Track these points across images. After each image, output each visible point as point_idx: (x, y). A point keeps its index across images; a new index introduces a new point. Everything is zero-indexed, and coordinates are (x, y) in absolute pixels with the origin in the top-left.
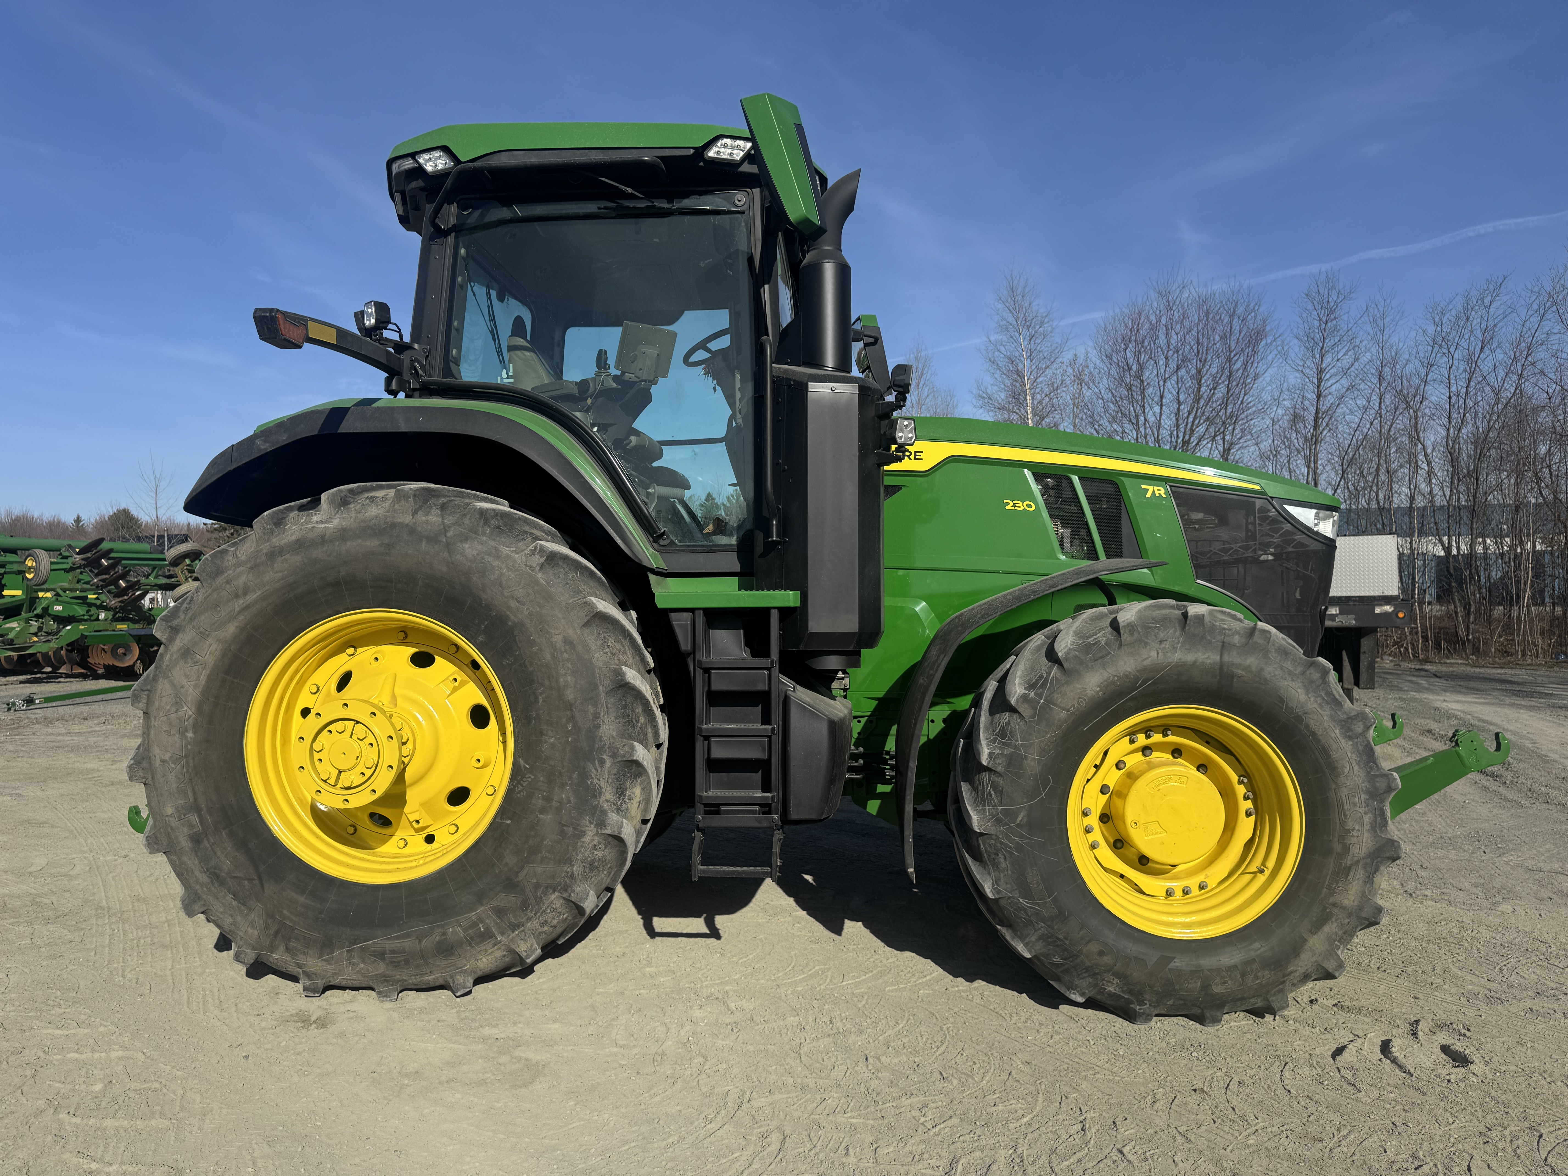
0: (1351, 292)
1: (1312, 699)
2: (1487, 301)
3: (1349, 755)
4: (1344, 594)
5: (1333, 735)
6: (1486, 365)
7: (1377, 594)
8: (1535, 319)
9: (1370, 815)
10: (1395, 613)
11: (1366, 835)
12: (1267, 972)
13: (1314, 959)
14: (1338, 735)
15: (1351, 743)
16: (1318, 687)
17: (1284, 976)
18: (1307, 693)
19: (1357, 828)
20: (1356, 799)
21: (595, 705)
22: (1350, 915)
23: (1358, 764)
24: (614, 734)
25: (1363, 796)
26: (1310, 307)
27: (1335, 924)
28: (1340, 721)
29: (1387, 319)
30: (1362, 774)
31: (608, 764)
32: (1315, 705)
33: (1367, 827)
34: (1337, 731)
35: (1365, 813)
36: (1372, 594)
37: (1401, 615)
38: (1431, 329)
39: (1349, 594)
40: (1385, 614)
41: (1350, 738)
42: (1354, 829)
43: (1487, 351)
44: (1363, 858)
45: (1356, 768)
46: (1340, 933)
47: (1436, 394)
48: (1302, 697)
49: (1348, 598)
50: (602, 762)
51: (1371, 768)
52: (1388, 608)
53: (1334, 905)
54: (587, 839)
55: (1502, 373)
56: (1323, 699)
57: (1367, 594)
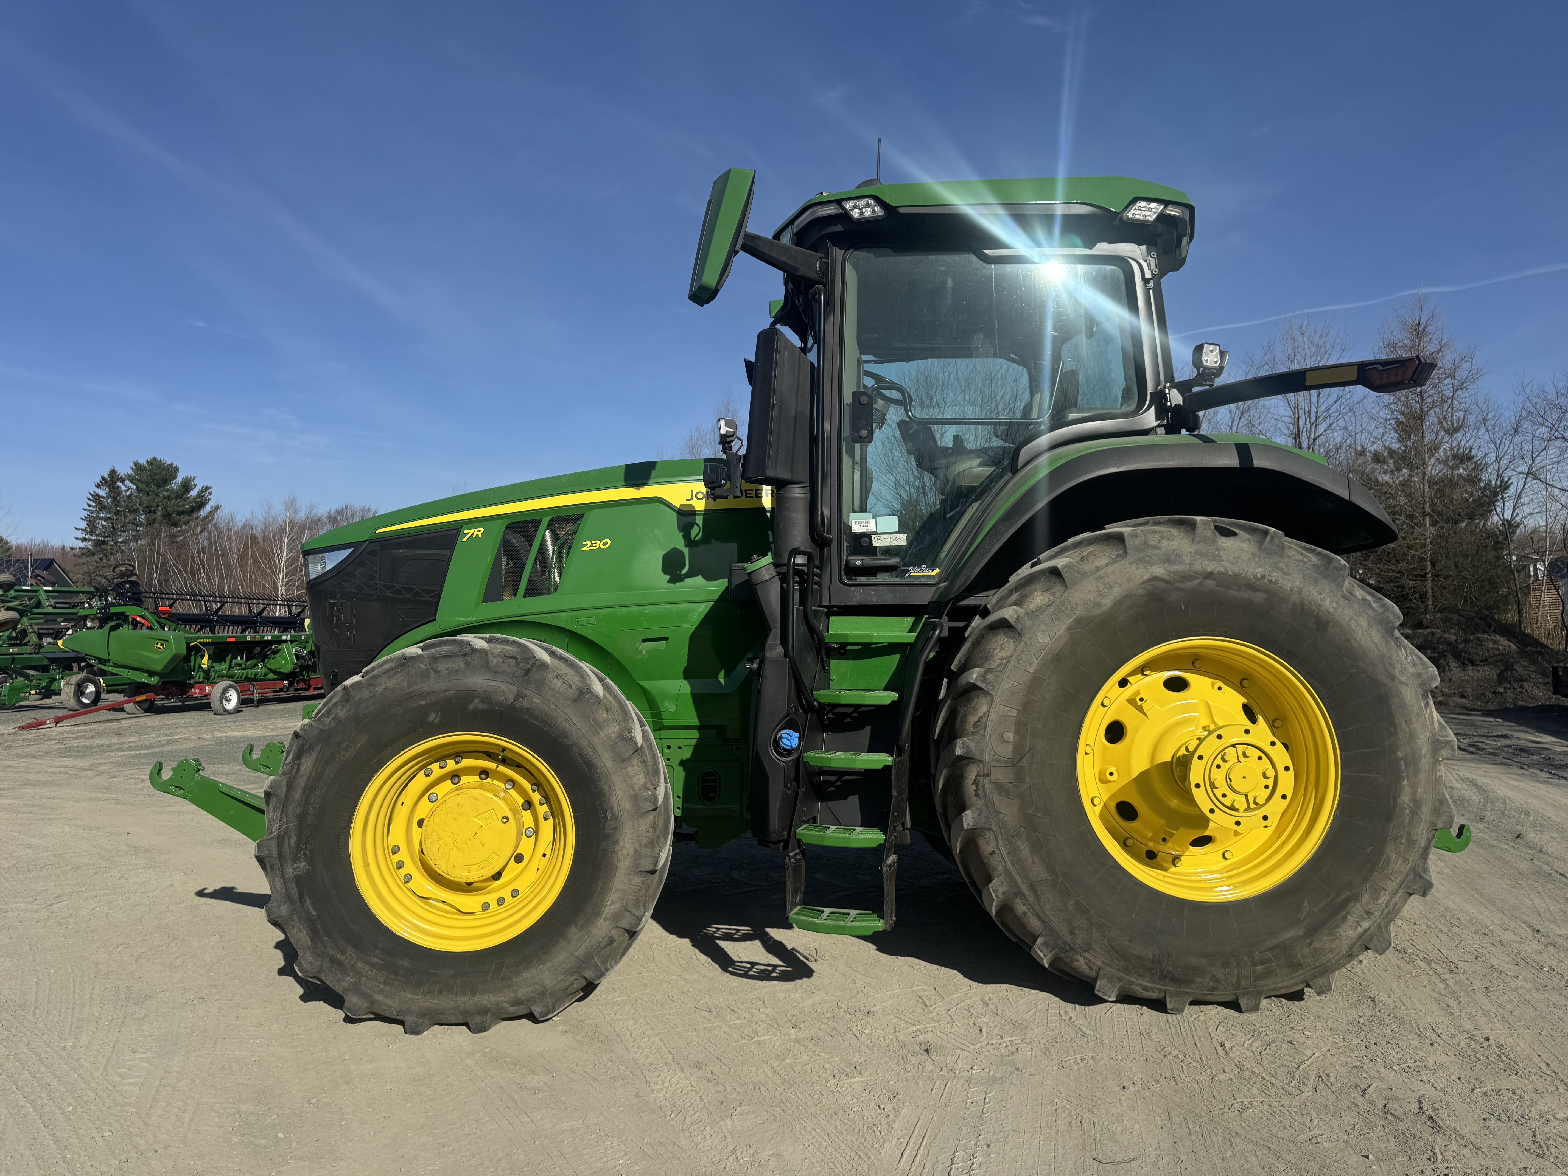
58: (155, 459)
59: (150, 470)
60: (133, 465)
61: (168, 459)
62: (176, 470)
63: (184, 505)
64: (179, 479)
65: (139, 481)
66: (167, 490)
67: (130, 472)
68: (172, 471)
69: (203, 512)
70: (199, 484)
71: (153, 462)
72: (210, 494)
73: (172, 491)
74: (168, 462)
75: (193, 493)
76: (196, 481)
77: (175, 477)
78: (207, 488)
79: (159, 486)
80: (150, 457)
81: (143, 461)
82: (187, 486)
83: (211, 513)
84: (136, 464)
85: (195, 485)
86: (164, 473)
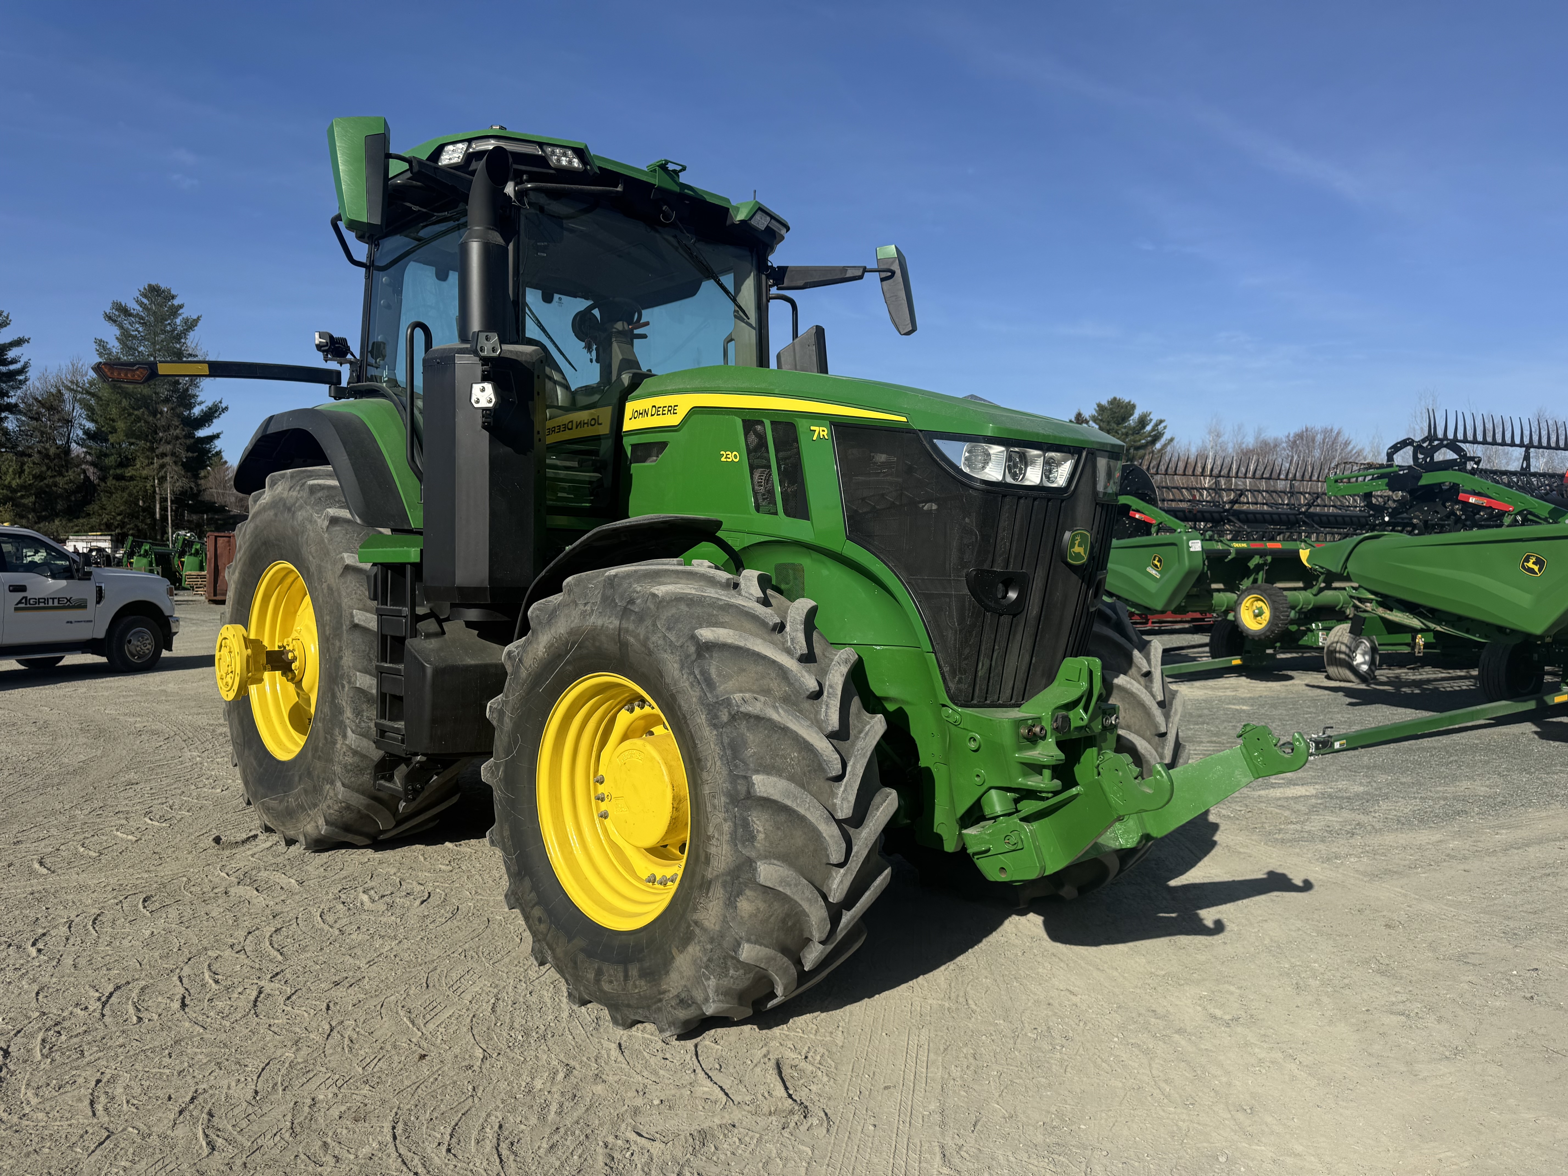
1: (685, 677)
3: (712, 746)
5: (699, 721)
9: (729, 823)
11: (725, 847)
12: (643, 983)
13: (683, 983)
14: (704, 721)
15: (715, 732)
16: (693, 662)
17: (661, 993)
18: (681, 670)
19: (716, 836)
20: (716, 801)
21: (340, 641)
22: (712, 940)
23: (721, 759)
24: (351, 665)
25: (723, 799)
27: (698, 948)
28: (708, 705)
30: (725, 772)
31: (346, 689)
32: (687, 684)
33: (726, 837)
34: (703, 717)
35: (725, 820)
41: (715, 726)
42: (714, 837)
44: (723, 875)
45: (719, 763)
46: (705, 959)
48: (677, 674)
50: (343, 687)
51: (736, 766)
53: (696, 923)
54: (338, 746)
56: (695, 677)
58: (1115, 399)
59: (1111, 409)
60: (1096, 407)
61: (1126, 398)
62: (1133, 407)
63: (1140, 440)
64: (1136, 416)
65: (1101, 420)
66: (1125, 427)
67: (1094, 413)
68: (1129, 408)
69: (1158, 446)
70: (1155, 418)
71: (1114, 402)
72: (1165, 427)
73: (1129, 427)
74: (1127, 400)
75: (1149, 428)
76: (1151, 416)
77: (1132, 415)
78: (1161, 422)
79: (1118, 424)
80: (1110, 397)
81: (1104, 402)
82: (1143, 421)
83: (1165, 446)
84: (1099, 405)
85: (1151, 420)
86: (1122, 410)
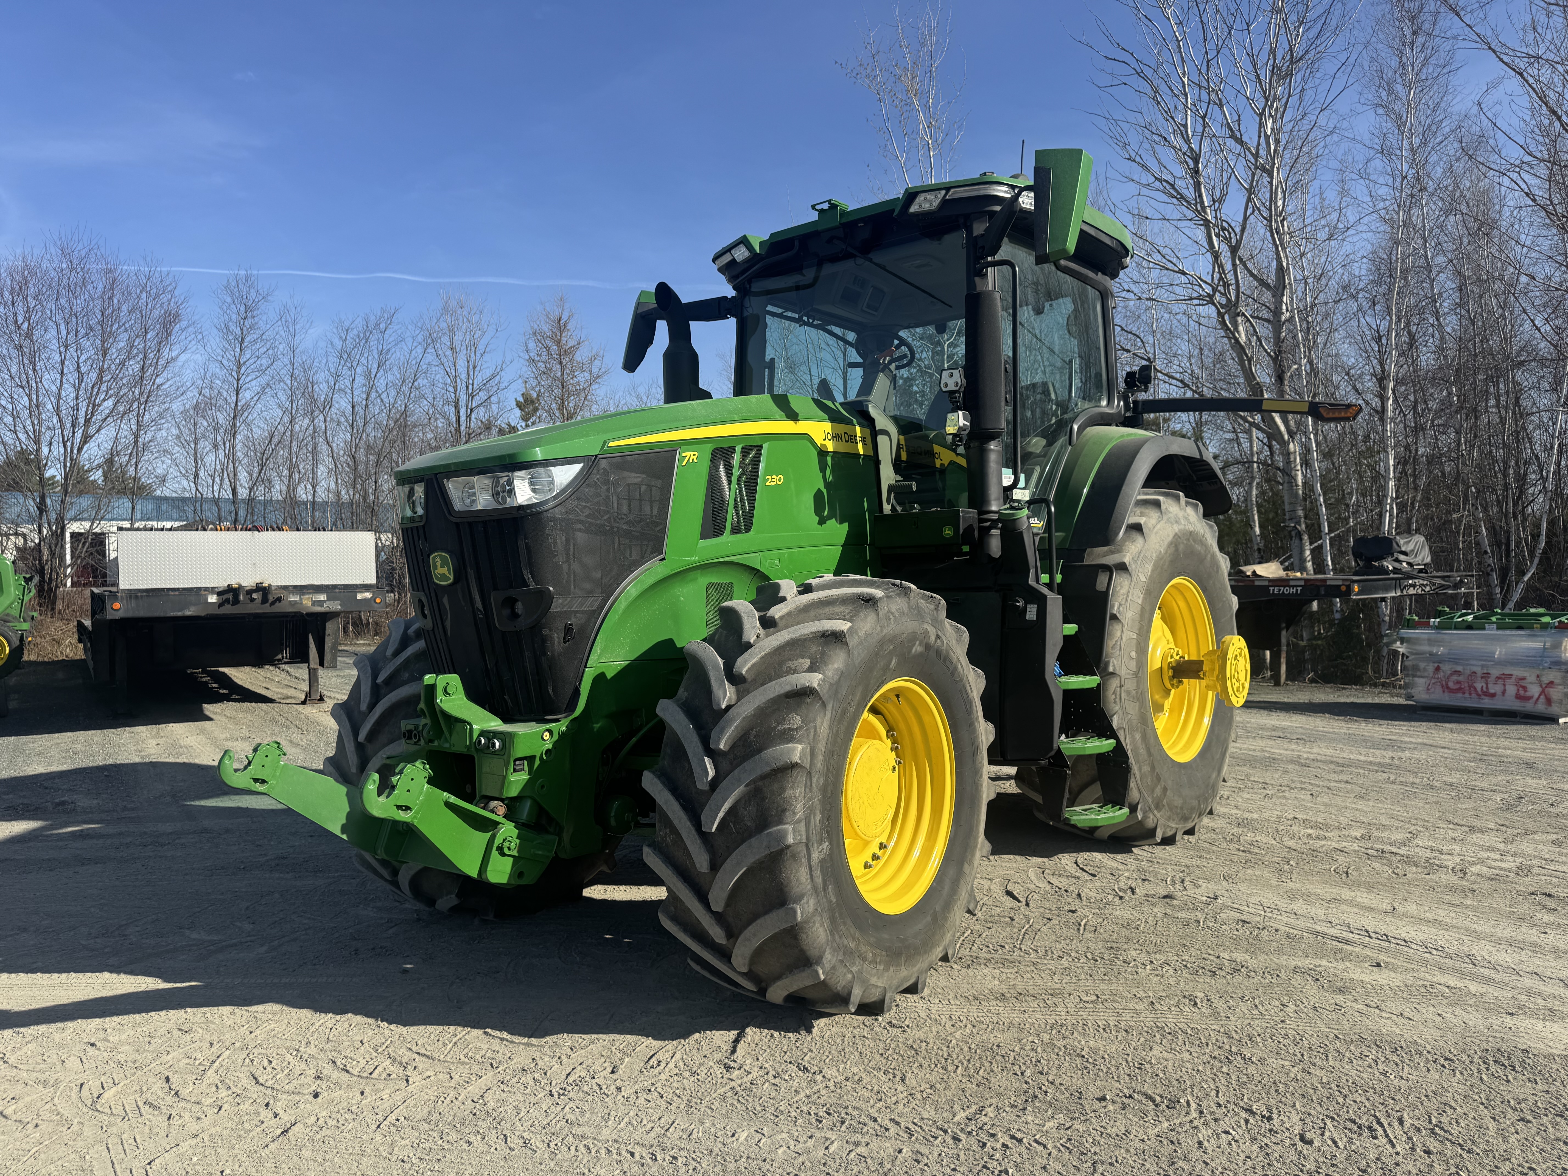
0: (268, 295)
2: (383, 326)
4: (331, 583)
6: (381, 384)
7: (358, 582)
8: (420, 350)
10: (373, 599)
26: (229, 300)
29: (298, 326)
36: (355, 582)
37: (378, 600)
38: (338, 344)
39: (335, 583)
40: (365, 600)
43: (381, 372)
47: (342, 403)
49: (335, 587)
52: (368, 595)
55: (393, 393)
57: (350, 582)
